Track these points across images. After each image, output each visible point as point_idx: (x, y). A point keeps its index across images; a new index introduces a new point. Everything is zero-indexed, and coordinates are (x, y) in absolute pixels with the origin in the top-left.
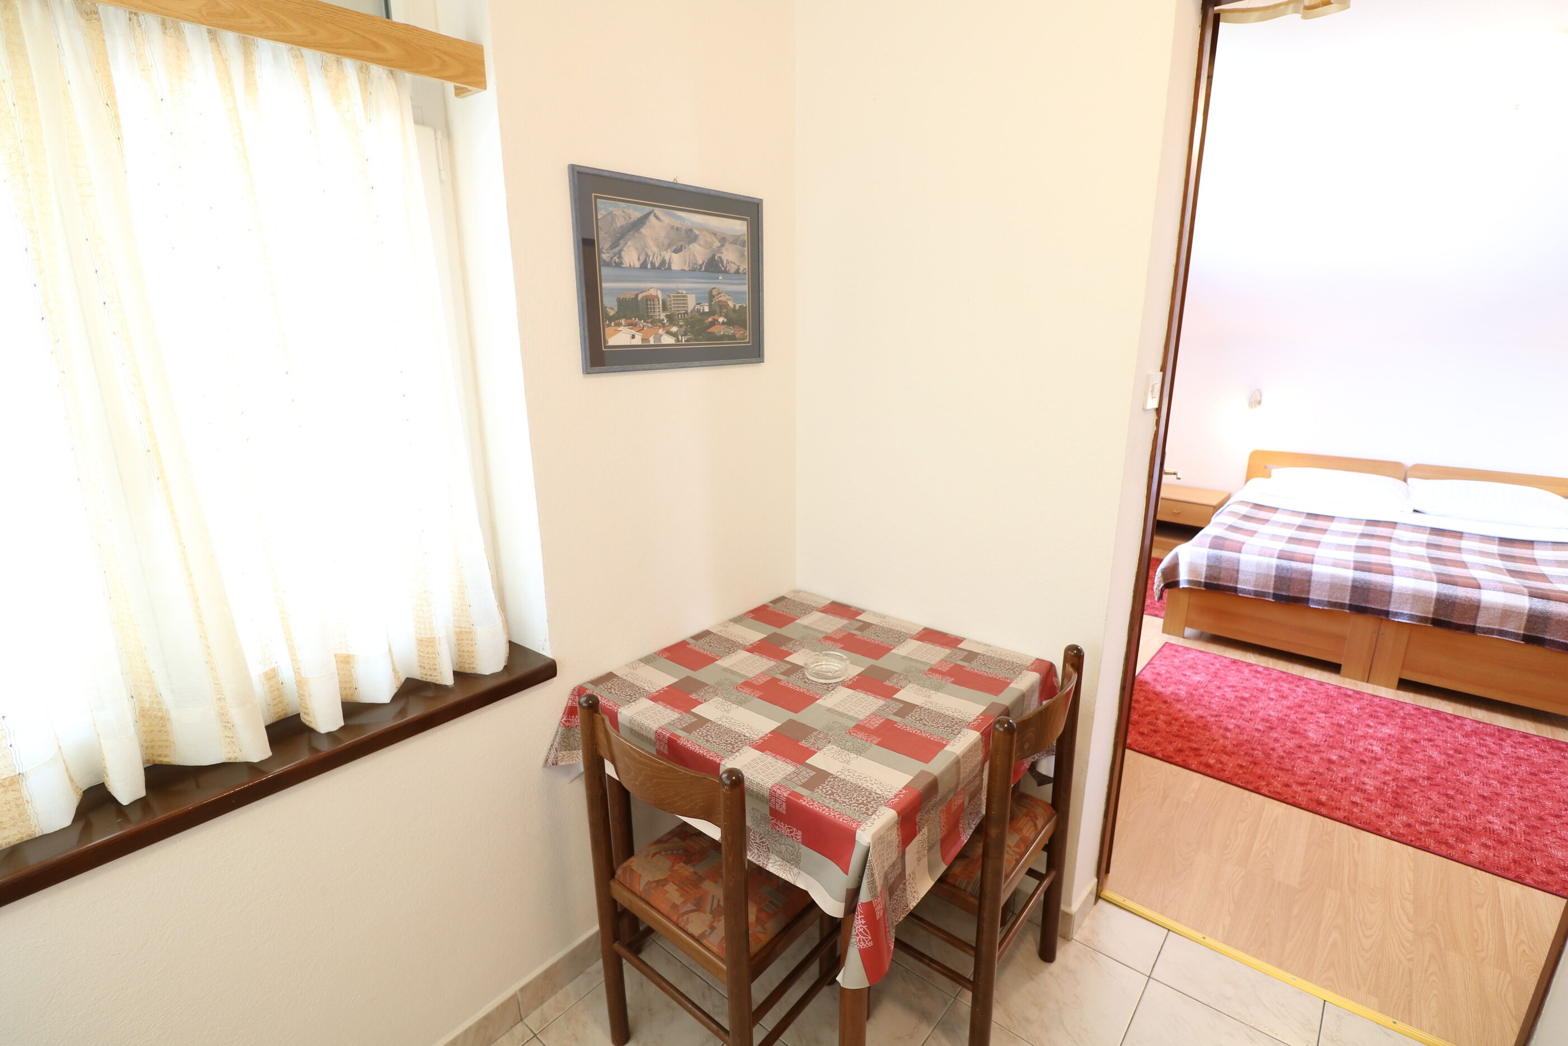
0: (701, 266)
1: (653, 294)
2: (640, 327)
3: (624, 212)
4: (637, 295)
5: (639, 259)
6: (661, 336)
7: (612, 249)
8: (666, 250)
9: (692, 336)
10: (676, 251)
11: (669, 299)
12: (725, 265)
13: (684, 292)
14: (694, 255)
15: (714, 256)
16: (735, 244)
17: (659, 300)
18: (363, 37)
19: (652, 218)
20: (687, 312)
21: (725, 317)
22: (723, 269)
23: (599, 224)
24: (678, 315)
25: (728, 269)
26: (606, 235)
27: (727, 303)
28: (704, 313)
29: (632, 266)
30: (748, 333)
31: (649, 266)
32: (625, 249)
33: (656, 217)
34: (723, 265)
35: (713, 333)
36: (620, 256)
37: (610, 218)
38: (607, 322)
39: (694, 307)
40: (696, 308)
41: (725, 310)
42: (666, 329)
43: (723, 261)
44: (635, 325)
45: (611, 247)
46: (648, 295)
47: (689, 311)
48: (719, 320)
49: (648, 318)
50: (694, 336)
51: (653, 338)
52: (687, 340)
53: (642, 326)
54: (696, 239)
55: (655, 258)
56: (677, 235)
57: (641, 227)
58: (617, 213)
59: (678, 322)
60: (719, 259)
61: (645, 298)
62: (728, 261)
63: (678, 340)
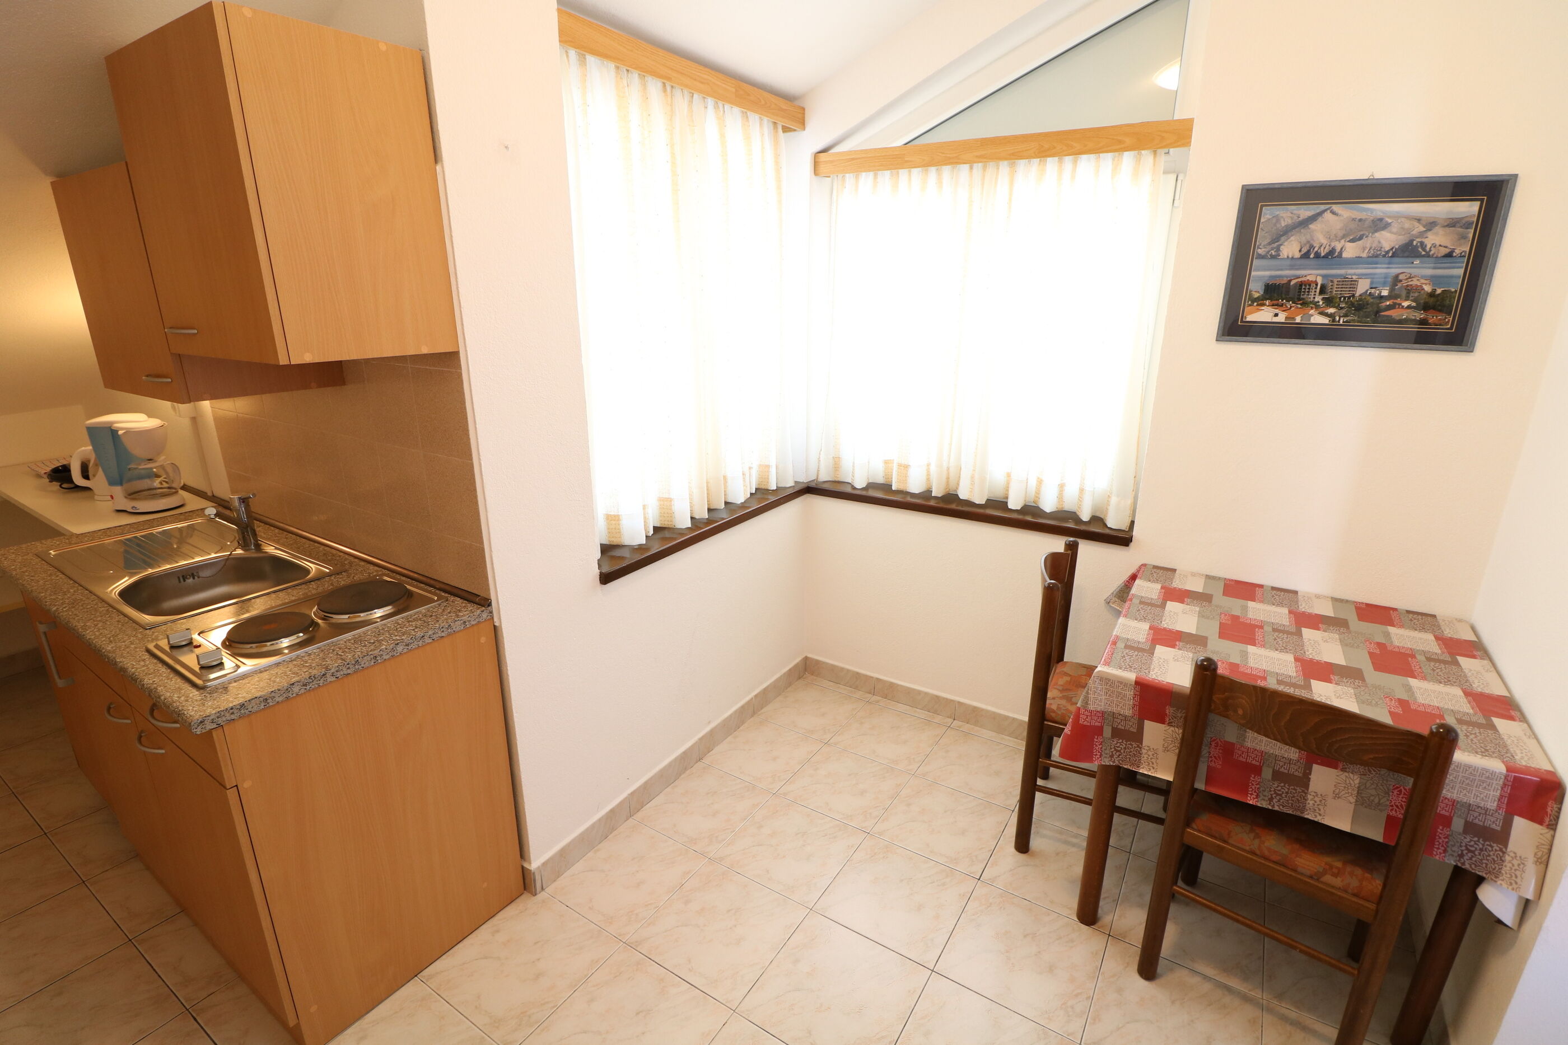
0: (1387, 252)
1: (1310, 280)
2: (1287, 307)
3: (1292, 213)
4: (1290, 281)
5: (1300, 251)
6: (1312, 315)
8: (1339, 241)
9: (1355, 318)
10: (1352, 241)
11: (1331, 284)
12: (1428, 249)
13: (1354, 277)
14: (1379, 242)
15: (1412, 241)
16: (1454, 226)
17: (1317, 285)
18: (1113, 139)
19: (1328, 215)
20: (1353, 296)
21: (1413, 301)
22: (1423, 253)
23: (1261, 226)
25: (1431, 253)
26: (1266, 234)
27: (1422, 287)
28: (1381, 297)
29: (1290, 256)
30: (1451, 319)
31: (1312, 256)
32: (1285, 244)
33: (1333, 213)
34: (1424, 250)
35: (1392, 316)
36: (1278, 249)
37: (1274, 220)
38: (1248, 302)
39: (1367, 290)
40: (1369, 291)
41: (1416, 295)
42: (1321, 310)
43: (1426, 246)
44: (1282, 305)
45: (1270, 244)
46: (1305, 281)
47: (1357, 295)
48: (1403, 304)
49: (1299, 299)
50: (1358, 318)
51: (1301, 317)
52: (1347, 322)
53: (1289, 307)
54: (1386, 226)
55: (1322, 248)
56: (1358, 225)
57: (1311, 224)
58: (1284, 215)
59: (1339, 305)
60: (1419, 244)
61: (1301, 283)
62: (1434, 246)
63: (1334, 321)
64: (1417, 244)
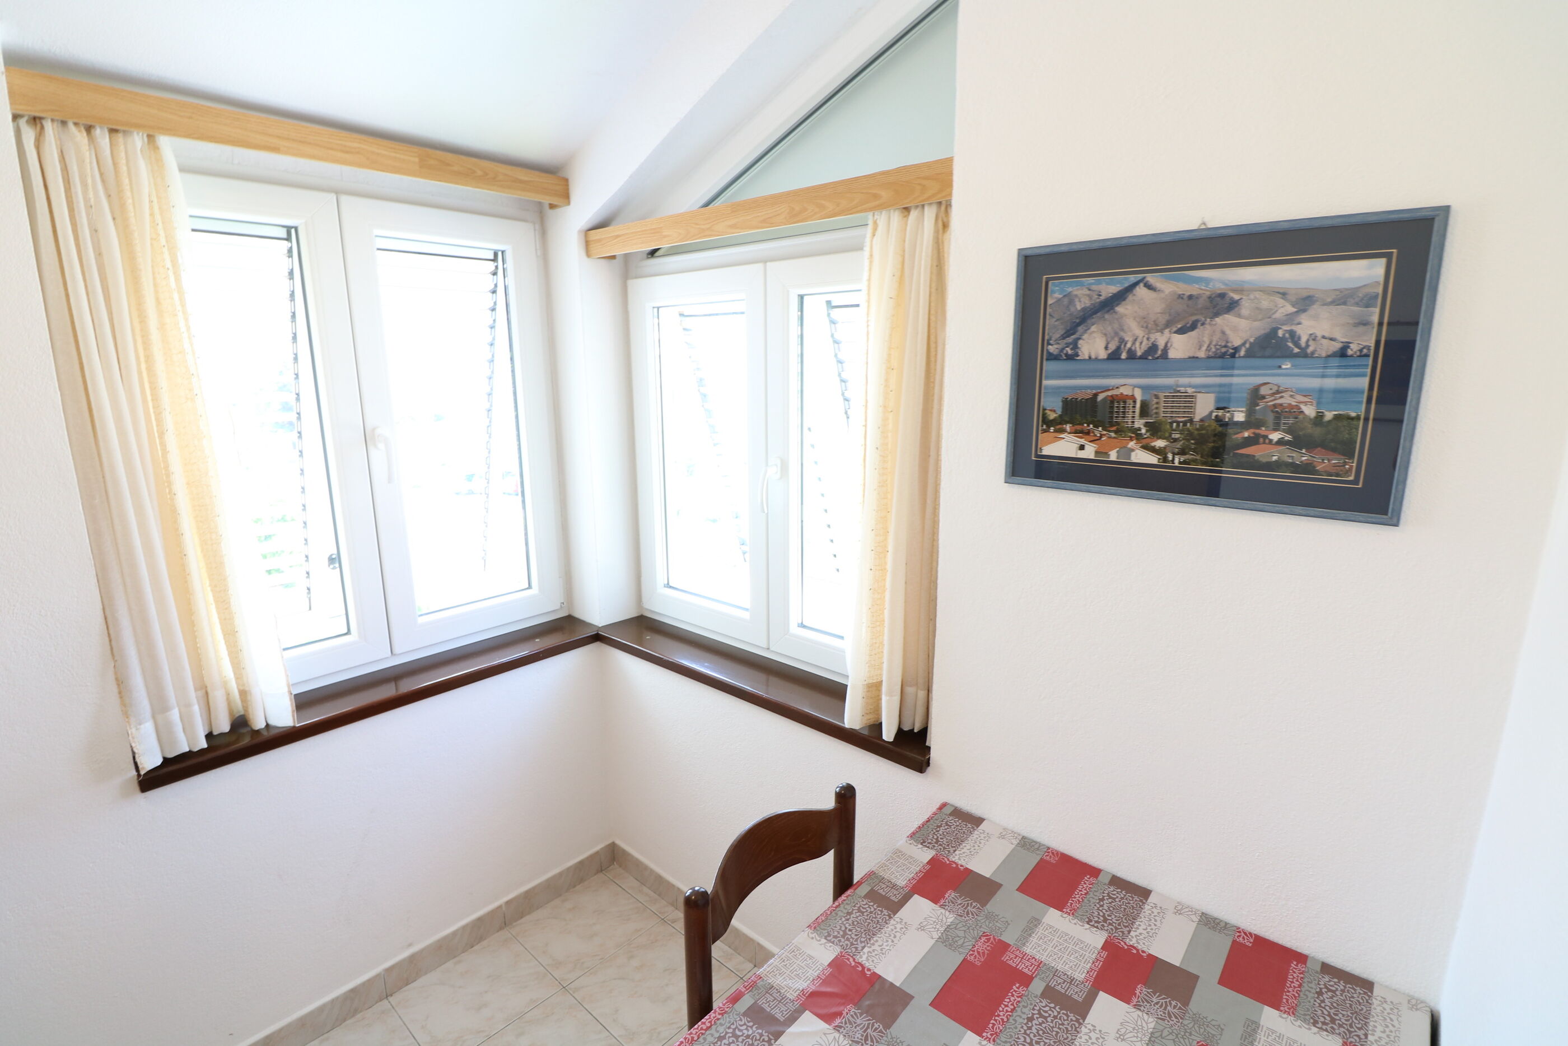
0: (1238, 349)
1: (1125, 393)
2: (1096, 436)
3: (1090, 290)
4: (1096, 395)
5: (1106, 348)
6: (1133, 450)
7: (1064, 338)
8: (1162, 331)
9: (1198, 457)
10: (1181, 331)
11: (1155, 400)
12: (1303, 344)
13: (1190, 390)
14: (1223, 333)
15: (1275, 330)
16: (1345, 303)
17: (1135, 402)
18: (868, 194)
19: (1141, 291)
20: (1191, 421)
21: (1288, 431)
22: (1296, 350)
23: (1049, 310)
24: (1171, 423)
25: (1310, 350)
26: (1056, 323)
27: (1300, 408)
28: (1235, 424)
29: (1093, 357)
30: (1354, 465)
31: (1124, 356)
32: (1085, 337)
33: (1149, 287)
34: (1297, 344)
35: (1254, 456)
36: (1075, 346)
37: (1066, 301)
38: (1042, 426)
39: (1211, 413)
40: (1214, 414)
41: (1291, 421)
42: (1144, 442)
43: (1299, 338)
44: (1088, 433)
45: (1064, 337)
46: (1117, 395)
47: (1197, 418)
48: (1271, 437)
49: (1112, 424)
50: (1202, 457)
51: (1118, 452)
52: (1184, 462)
53: (1099, 435)
54: (1232, 306)
55: (1137, 344)
56: (1188, 306)
57: (1117, 305)
58: (1079, 293)
59: (1171, 434)
60: (1287, 335)
61: (1111, 399)
62: (1313, 337)
63: (1165, 460)
64: (1284, 335)
